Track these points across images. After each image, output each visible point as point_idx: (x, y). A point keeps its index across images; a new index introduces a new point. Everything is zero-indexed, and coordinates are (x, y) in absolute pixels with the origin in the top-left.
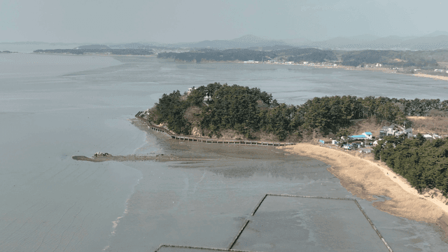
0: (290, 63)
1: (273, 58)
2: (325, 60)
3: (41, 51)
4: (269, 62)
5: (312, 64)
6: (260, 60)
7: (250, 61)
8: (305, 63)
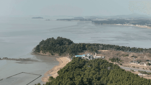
0: (132, 25)
1: (127, 23)
2: (146, 24)
3: (59, 20)
4: (125, 25)
5: (139, 26)
6: (122, 24)
7: (119, 24)
8: (137, 25)
